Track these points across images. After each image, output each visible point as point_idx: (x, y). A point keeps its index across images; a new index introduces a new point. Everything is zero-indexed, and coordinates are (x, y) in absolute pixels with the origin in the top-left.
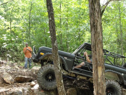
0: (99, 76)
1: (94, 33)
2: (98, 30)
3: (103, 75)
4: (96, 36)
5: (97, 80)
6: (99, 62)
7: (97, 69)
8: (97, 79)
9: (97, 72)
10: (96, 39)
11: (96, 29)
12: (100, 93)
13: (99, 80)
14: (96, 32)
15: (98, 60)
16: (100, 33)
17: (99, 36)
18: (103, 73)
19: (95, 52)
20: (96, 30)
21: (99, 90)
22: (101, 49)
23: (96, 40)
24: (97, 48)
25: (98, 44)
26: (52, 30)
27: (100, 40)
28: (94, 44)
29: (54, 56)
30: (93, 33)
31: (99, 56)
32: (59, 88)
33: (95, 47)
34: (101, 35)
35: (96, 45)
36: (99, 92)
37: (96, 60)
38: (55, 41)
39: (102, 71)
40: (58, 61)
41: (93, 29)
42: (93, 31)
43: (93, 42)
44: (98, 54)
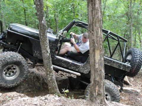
0: (97, 61)
1: (92, 9)
2: (96, 6)
3: (101, 59)
4: (93, 12)
5: (94, 66)
6: (97, 44)
7: (94, 52)
8: (94, 64)
9: (94, 56)
10: (93, 16)
11: (93, 4)
12: (98, 80)
13: (97, 66)
14: (94, 9)
15: (95, 42)
16: (98, 10)
17: (97, 13)
18: (101, 57)
19: (92, 32)
20: (93, 6)
21: (96, 77)
22: (99, 28)
23: (93, 18)
24: (95, 28)
25: (96, 22)
26: (39, 4)
27: (98, 17)
28: (91, 22)
29: (41, 37)
30: (90, 9)
31: (97, 37)
32: (48, 76)
33: (92, 26)
34: (99, 11)
35: (94, 24)
36: (96, 79)
37: (93, 41)
38: (42, 18)
39: (100, 55)
40: (46, 42)
41: (90, 5)
42: (90, 7)
43: (90, 20)
44: (95, 34)
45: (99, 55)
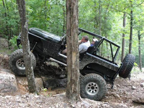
0: (74, 62)
1: (70, 16)
2: (74, 14)
3: (77, 61)
4: (71, 20)
5: (71, 66)
6: (74, 47)
7: (71, 54)
8: (71, 65)
9: (71, 58)
10: (71, 23)
11: (72, 13)
12: (74, 79)
13: (73, 67)
14: (72, 16)
15: (72, 45)
16: (76, 17)
17: (74, 20)
18: (77, 59)
19: (70, 37)
20: (71, 14)
21: (72, 76)
22: (76, 34)
23: (71, 25)
24: (72, 33)
25: (73, 28)
26: (22, 10)
27: (75, 24)
28: (69, 28)
29: (23, 40)
30: (69, 17)
31: (74, 41)
32: (29, 76)
33: (70, 32)
34: (77, 19)
35: (71, 30)
36: (72, 78)
37: (70, 45)
38: (25, 23)
39: (77, 57)
40: (27, 45)
41: (69, 13)
42: (68, 15)
43: (68, 26)
44: (73, 39)
45: (75, 56)
